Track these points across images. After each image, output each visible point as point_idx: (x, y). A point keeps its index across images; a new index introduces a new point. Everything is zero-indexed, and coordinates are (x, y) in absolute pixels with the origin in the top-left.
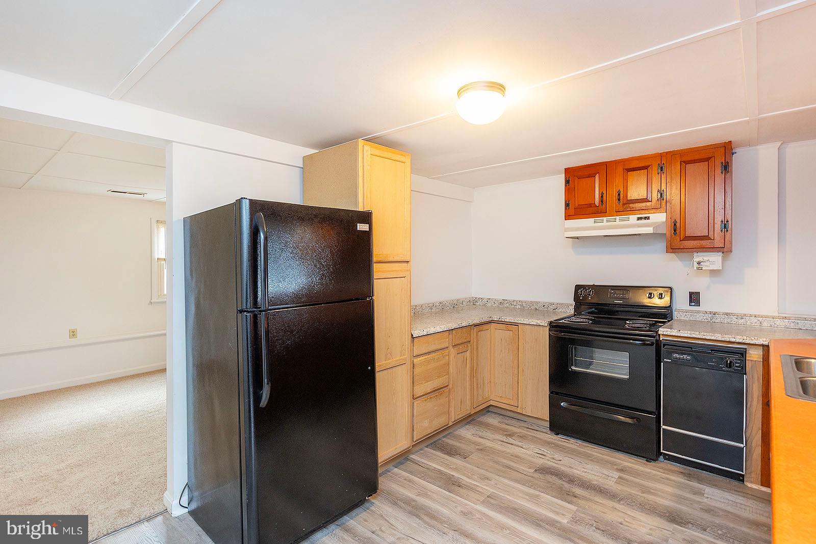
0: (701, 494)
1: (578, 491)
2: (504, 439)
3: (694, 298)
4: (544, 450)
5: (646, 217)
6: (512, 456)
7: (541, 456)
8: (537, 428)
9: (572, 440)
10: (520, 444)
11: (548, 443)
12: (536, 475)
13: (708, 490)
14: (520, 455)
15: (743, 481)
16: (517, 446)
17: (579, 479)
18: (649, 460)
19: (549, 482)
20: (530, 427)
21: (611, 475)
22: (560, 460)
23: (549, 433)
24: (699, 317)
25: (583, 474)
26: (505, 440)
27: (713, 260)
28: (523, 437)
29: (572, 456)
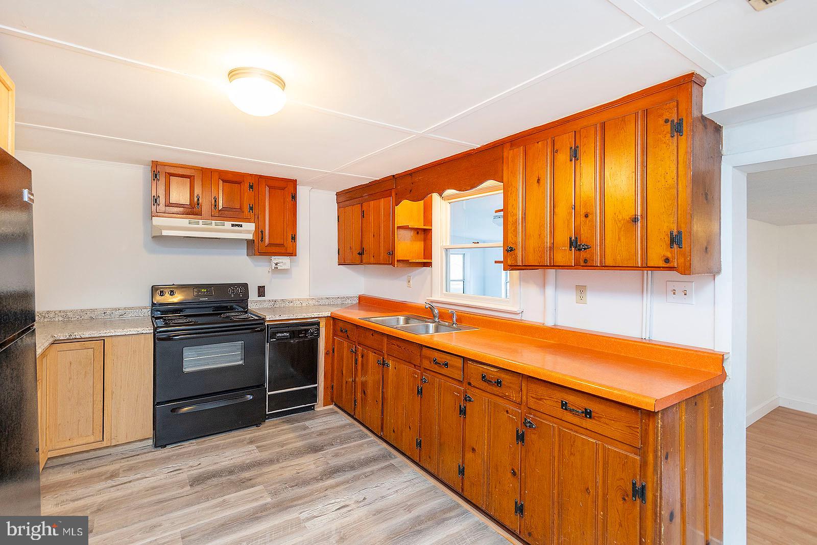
0: (306, 428)
1: (246, 475)
2: (110, 483)
3: (261, 291)
4: (172, 466)
5: (239, 225)
6: (148, 490)
7: (175, 473)
8: (134, 453)
9: (186, 444)
10: (139, 476)
11: (168, 459)
12: (198, 488)
13: (307, 423)
14: (155, 484)
15: (313, 409)
16: (138, 479)
17: (235, 467)
18: (257, 425)
19: (216, 486)
20: (124, 456)
21: (250, 449)
22: (200, 464)
23: (153, 450)
24: (266, 305)
25: (232, 462)
26: (115, 484)
27: (284, 262)
28: (130, 469)
29: (207, 455)
